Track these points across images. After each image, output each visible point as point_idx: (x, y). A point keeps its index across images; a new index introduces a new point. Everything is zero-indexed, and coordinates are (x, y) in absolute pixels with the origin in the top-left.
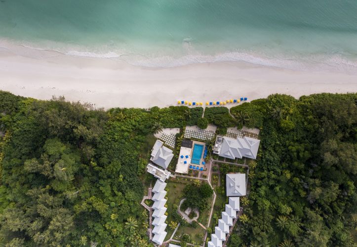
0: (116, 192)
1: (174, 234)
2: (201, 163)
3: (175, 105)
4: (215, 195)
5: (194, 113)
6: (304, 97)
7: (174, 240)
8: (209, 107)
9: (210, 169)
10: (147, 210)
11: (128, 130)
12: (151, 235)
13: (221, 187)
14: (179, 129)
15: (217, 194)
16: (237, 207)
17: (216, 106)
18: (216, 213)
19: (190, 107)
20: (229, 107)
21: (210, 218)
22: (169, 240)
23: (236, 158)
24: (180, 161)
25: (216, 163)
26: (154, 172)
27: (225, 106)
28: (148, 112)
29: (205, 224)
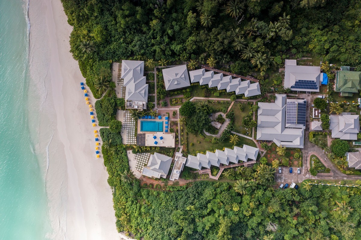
0: (209, 210)
1: (246, 137)
2: (161, 121)
3: (102, 160)
4: (195, 98)
5: (106, 137)
6: (69, 21)
7: (253, 135)
8: (97, 122)
9: (167, 109)
10: (223, 172)
11: (138, 208)
12: (250, 163)
13: (183, 93)
14: (128, 151)
15: (192, 96)
16: (200, 72)
17: (96, 115)
18: (214, 93)
19: (102, 143)
20: (94, 100)
21: (220, 99)
22: (254, 140)
23: (147, 83)
24: (161, 144)
25: (159, 104)
26: (177, 172)
27: (94, 105)
28: (115, 189)
29: (229, 103)
